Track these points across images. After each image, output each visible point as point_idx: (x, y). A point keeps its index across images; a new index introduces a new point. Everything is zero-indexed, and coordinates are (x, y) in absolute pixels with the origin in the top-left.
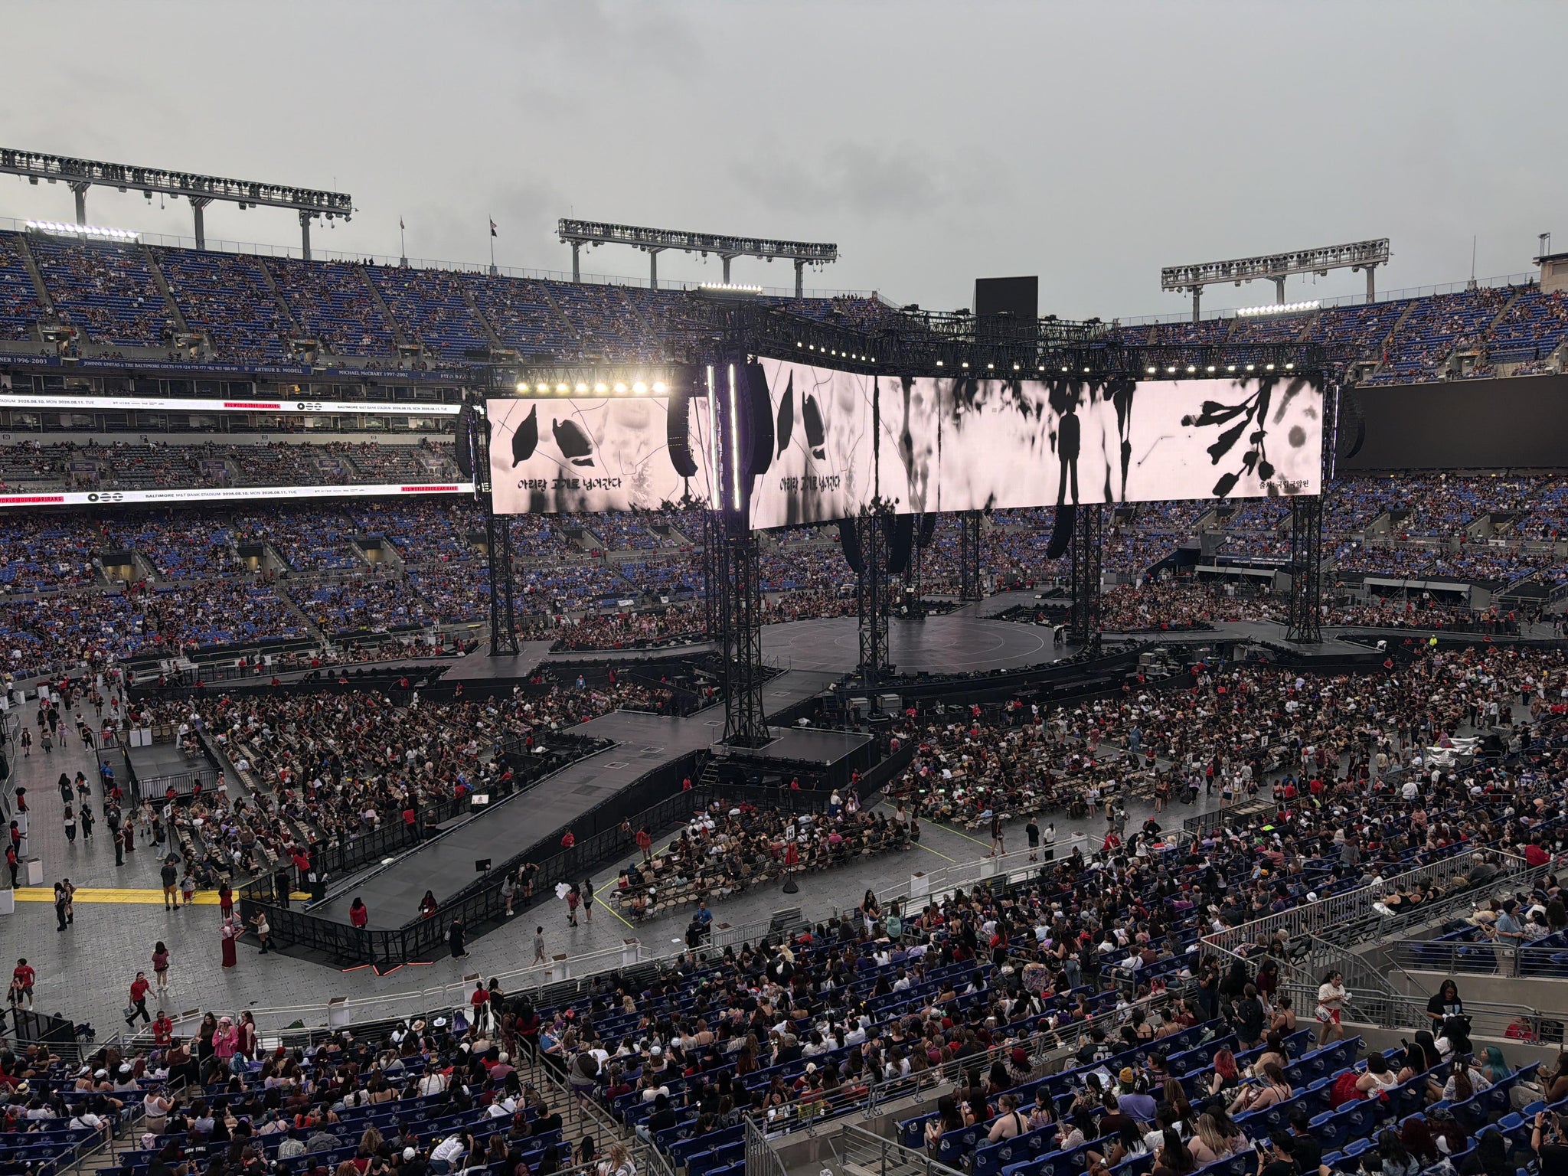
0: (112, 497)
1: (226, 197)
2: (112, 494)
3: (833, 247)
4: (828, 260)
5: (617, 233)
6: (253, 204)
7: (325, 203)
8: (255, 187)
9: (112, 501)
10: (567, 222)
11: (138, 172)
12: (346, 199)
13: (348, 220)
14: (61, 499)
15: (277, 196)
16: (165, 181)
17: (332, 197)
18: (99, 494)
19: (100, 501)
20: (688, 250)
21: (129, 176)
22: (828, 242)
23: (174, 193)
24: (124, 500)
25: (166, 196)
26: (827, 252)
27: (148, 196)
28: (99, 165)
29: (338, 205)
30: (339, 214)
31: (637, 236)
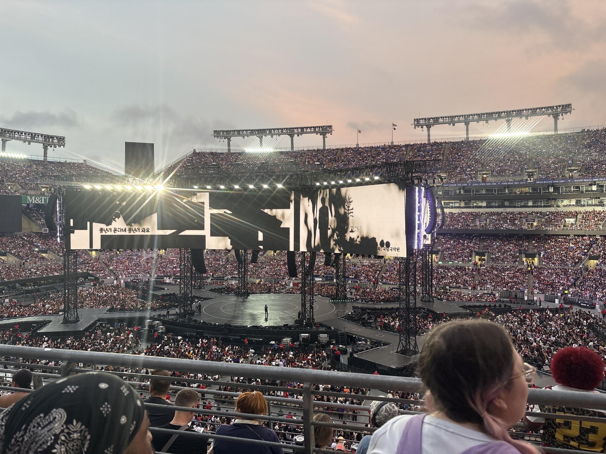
3: (569, 106)
4: (566, 113)
5: (441, 120)
6: (301, 134)
8: (302, 129)
10: (417, 120)
11: (270, 130)
12: (330, 127)
13: (331, 134)
15: (309, 130)
16: (276, 131)
21: (268, 132)
22: (565, 103)
23: (279, 135)
26: (566, 108)
27: (272, 137)
31: (452, 120)
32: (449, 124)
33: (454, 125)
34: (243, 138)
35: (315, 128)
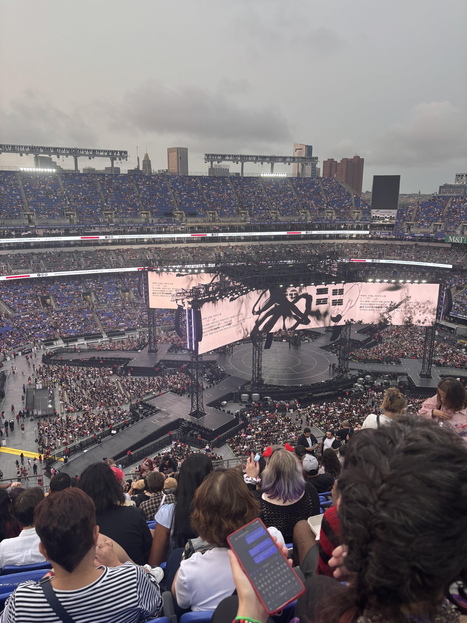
0: (44, 275)
1: (84, 155)
2: (44, 274)
3: (317, 158)
5: (227, 158)
6: (93, 157)
7: (118, 155)
8: (94, 151)
9: (44, 276)
10: (208, 155)
11: (55, 149)
12: (126, 152)
13: (127, 160)
14: (29, 276)
15: (102, 153)
16: (64, 152)
17: (121, 152)
18: (41, 274)
19: (41, 276)
20: (255, 163)
21: (52, 151)
22: (314, 156)
23: (67, 155)
24: (48, 276)
25: (64, 156)
27: (58, 157)
28: (42, 148)
29: (123, 155)
30: (123, 158)
31: (235, 158)
32: (234, 162)
33: (237, 163)
34: (21, 155)
35: (108, 152)
